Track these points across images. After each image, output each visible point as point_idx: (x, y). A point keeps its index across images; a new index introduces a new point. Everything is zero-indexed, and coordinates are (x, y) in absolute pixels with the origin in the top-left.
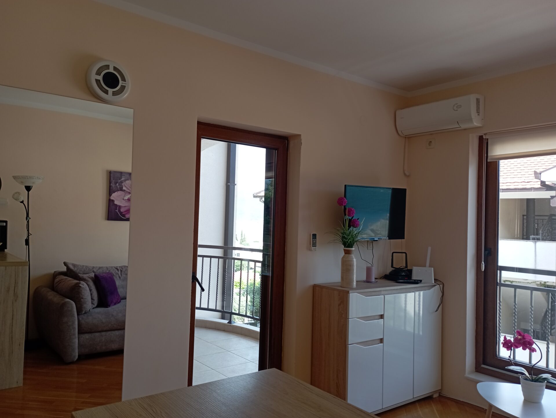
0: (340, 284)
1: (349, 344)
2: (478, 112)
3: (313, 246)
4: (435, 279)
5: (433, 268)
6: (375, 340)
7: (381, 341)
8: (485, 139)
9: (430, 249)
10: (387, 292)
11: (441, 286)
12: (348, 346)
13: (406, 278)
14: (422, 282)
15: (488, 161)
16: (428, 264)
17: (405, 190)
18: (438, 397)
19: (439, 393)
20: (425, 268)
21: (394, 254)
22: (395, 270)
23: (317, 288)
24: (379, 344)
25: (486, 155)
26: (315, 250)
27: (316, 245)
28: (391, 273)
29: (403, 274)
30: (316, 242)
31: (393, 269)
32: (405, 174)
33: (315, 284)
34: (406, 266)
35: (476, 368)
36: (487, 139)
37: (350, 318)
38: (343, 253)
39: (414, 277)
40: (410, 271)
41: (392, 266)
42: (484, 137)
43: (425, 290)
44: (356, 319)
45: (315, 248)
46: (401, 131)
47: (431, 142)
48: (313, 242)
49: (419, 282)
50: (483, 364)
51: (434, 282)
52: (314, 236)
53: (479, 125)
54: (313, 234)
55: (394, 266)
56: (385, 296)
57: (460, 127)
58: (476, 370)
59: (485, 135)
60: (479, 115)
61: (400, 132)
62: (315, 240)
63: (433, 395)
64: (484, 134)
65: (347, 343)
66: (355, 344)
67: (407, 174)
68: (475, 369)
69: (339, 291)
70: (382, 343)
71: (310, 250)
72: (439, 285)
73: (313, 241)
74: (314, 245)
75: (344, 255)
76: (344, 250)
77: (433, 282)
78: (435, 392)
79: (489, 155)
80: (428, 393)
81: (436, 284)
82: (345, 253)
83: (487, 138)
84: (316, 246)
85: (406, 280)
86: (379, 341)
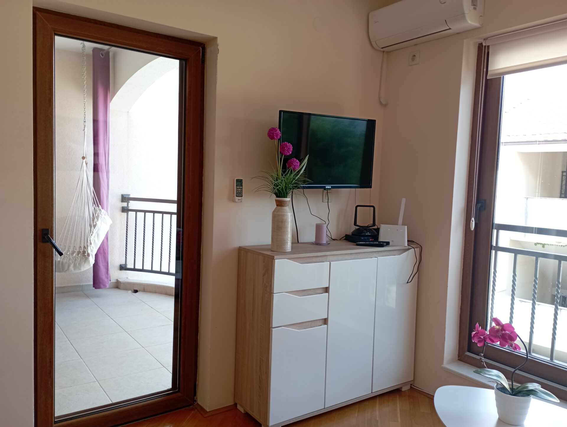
0: (270, 247)
1: (273, 327)
2: (474, 4)
3: (237, 196)
4: (408, 241)
5: (406, 227)
6: (316, 320)
7: (325, 321)
8: (485, 46)
9: (404, 201)
10: (335, 258)
11: (417, 250)
12: (272, 330)
13: (371, 240)
14: (390, 244)
15: (488, 78)
16: (400, 221)
17: (375, 121)
18: (408, 390)
19: (411, 385)
20: (397, 226)
21: (358, 208)
22: (359, 228)
23: (242, 252)
24: (321, 325)
25: (485, 70)
26: (241, 202)
27: (242, 194)
28: (354, 234)
29: (368, 234)
30: (242, 191)
31: (357, 227)
32: (381, 103)
33: (240, 247)
34: (374, 224)
35: (459, 356)
36: (488, 47)
37: (274, 293)
38: (275, 206)
39: (382, 238)
40: (378, 230)
41: (355, 224)
42: (484, 44)
43: (395, 255)
44: (285, 294)
45: (240, 198)
46: (375, 42)
47: (415, 56)
48: (237, 191)
49: (385, 244)
50: (468, 352)
51: (408, 245)
52: (239, 182)
53: (476, 24)
54: (237, 180)
55: (358, 224)
56: (331, 262)
57: (450, 29)
58: (458, 358)
59: (484, 41)
60: (475, 9)
61: (373, 43)
62: (241, 187)
63: (401, 388)
64: (485, 39)
65: (271, 326)
66: (284, 326)
67: (384, 102)
68: (457, 356)
69: (265, 256)
70: (326, 325)
71: (234, 201)
72: (413, 249)
73: (237, 189)
74: (239, 194)
75: (276, 207)
76: (276, 201)
77: (406, 244)
78: (405, 384)
79: (490, 69)
80: (396, 385)
81: (410, 247)
82: (277, 205)
83: (488, 45)
84: (242, 196)
85: (371, 241)
86: (321, 322)
